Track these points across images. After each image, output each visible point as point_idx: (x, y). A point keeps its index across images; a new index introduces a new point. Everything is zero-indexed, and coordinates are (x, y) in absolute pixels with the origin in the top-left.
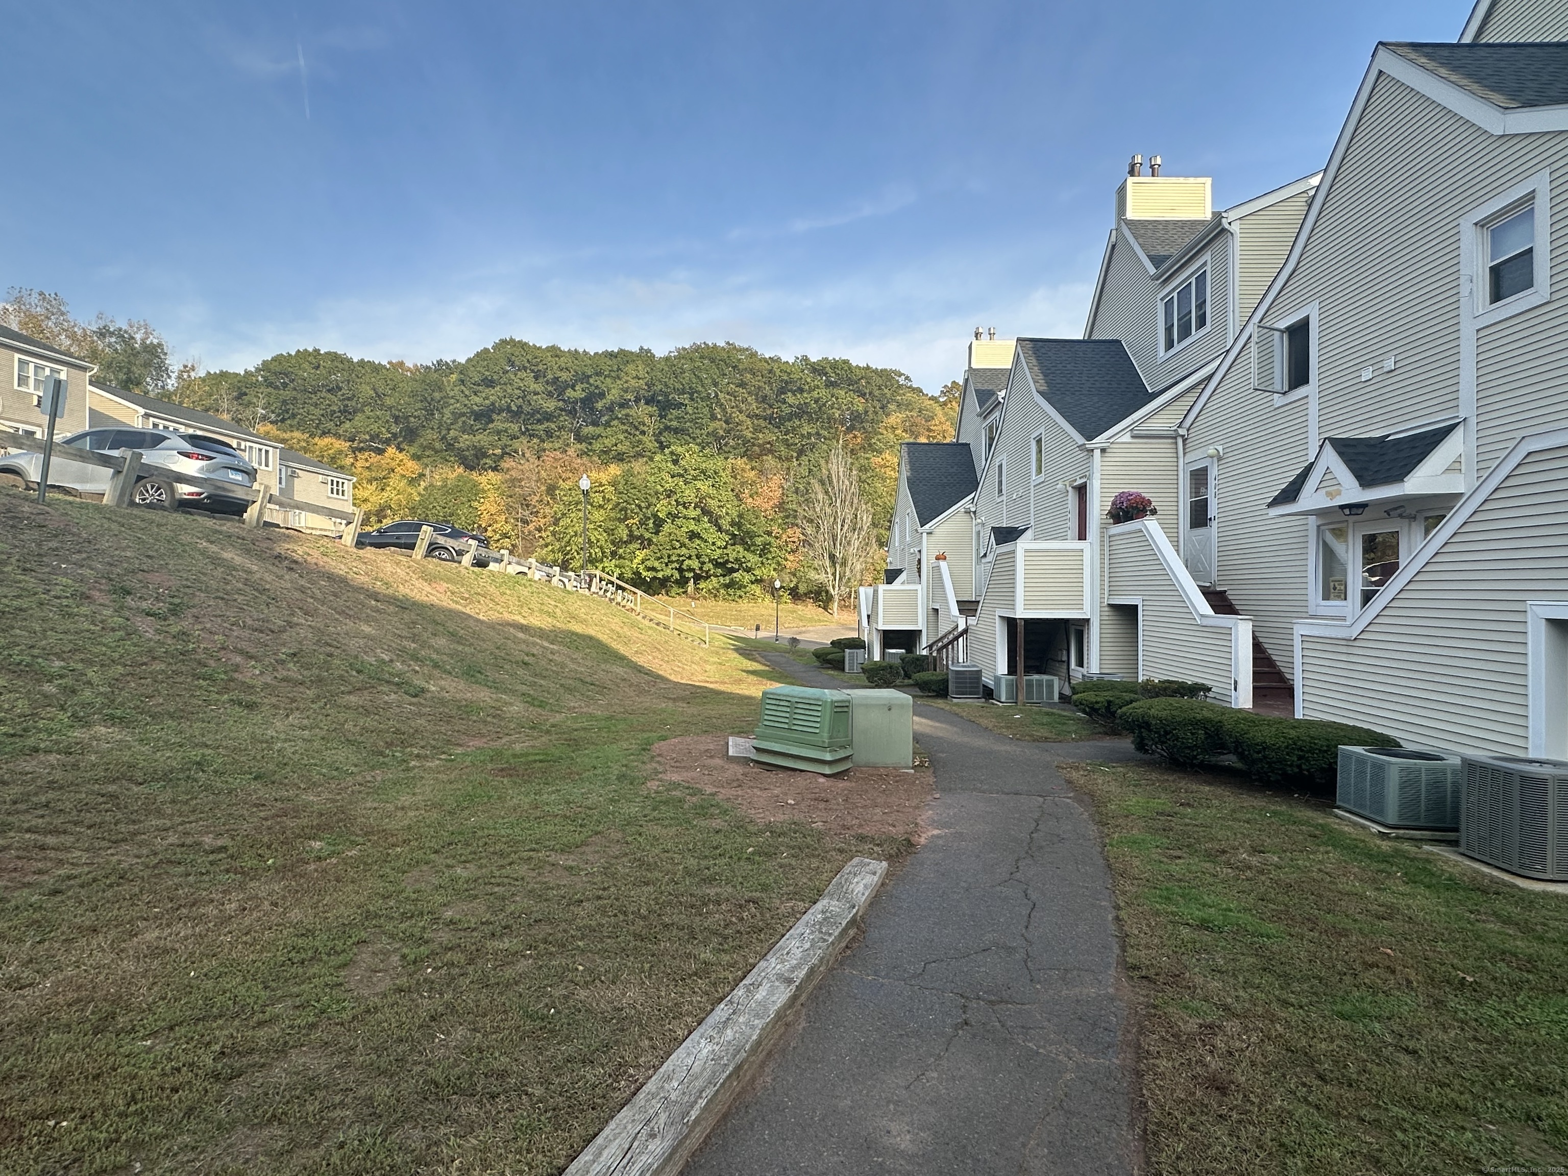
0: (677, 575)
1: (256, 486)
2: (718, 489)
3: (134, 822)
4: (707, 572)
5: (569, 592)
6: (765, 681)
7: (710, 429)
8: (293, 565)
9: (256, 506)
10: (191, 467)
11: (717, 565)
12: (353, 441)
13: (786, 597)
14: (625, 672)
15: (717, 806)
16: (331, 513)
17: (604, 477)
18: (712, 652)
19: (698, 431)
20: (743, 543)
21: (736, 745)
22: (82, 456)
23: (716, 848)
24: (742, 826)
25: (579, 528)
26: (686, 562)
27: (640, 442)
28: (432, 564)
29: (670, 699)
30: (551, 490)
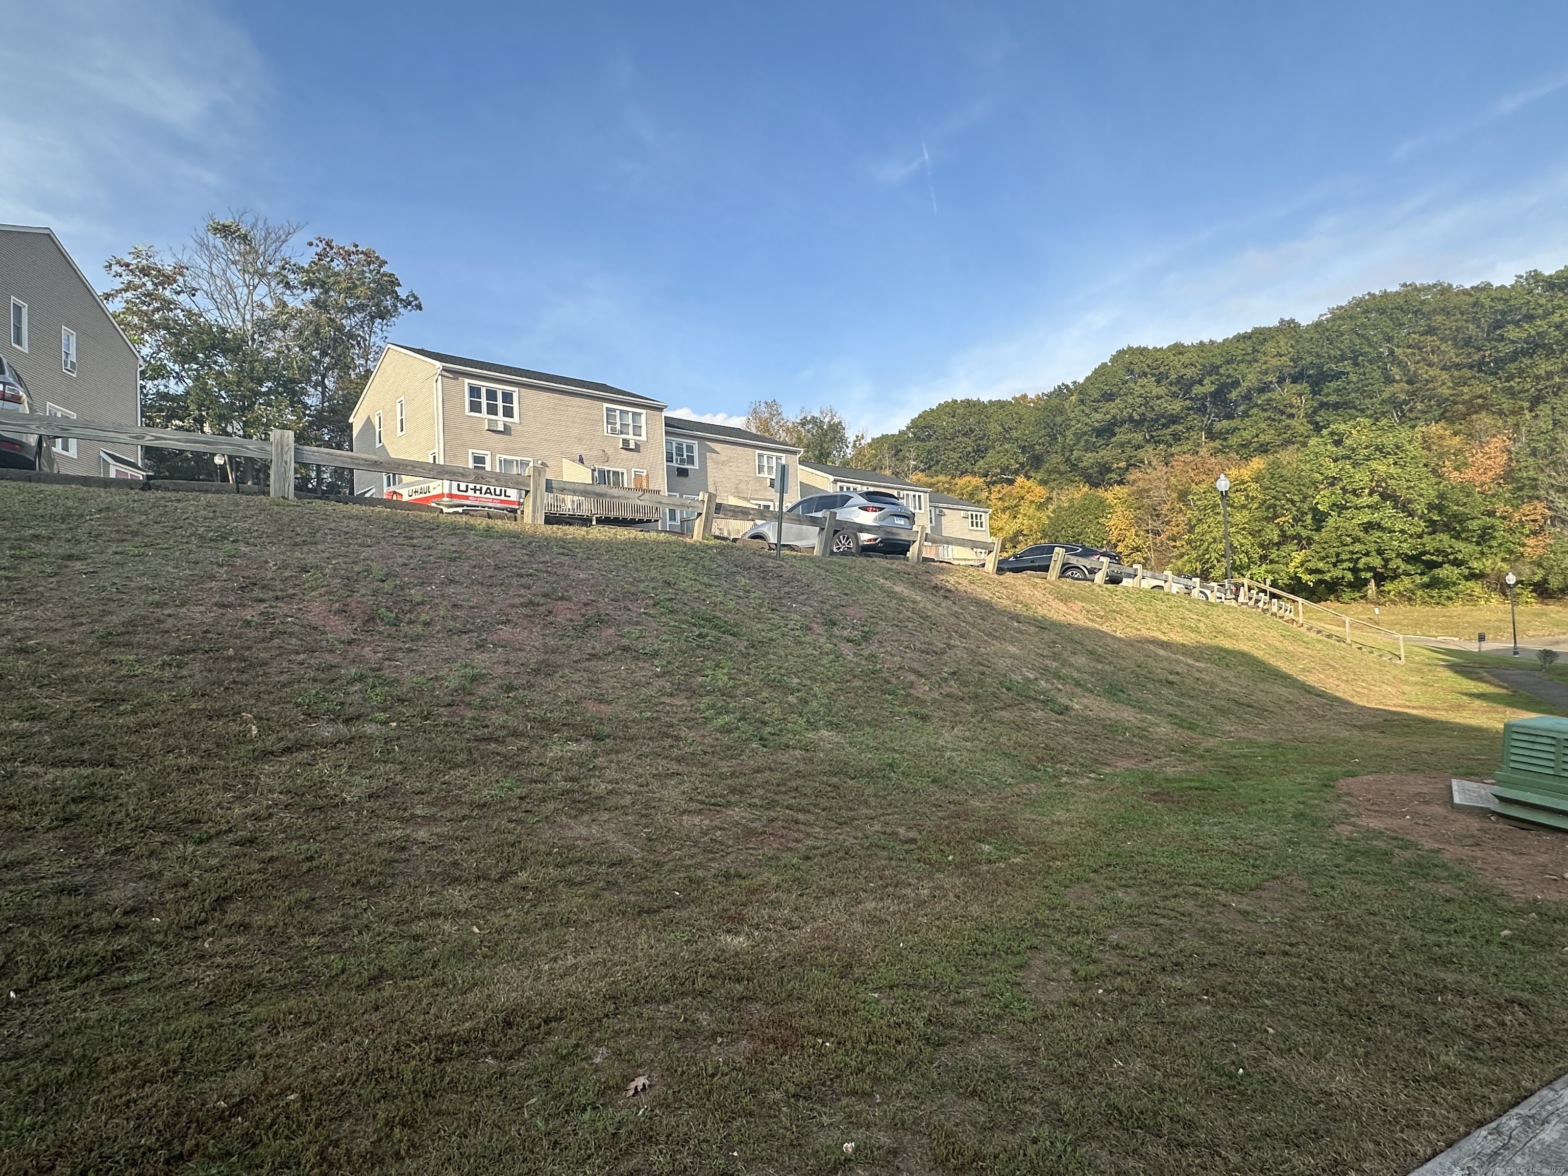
0: (1349, 576)
1: (915, 528)
2: (1403, 467)
3: (851, 809)
4: (1395, 570)
5: (1213, 605)
6: (1501, 708)
7: (1385, 396)
8: (948, 594)
9: (917, 544)
10: (868, 518)
11: (1409, 559)
12: (986, 476)
13: (1528, 595)
14: (1290, 693)
15: (1444, 866)
16: (974, 545)
17: (1246, 473)
18: (1411, 670)
19: (1367, 401)
20: (1447, 528)
21: (1464, 791)
22: (799, 521)
23: (1449, 921)
24: (1487, 899)
25: (1218, 533)
26: (1363, 560)
27: (1288, 427)
28: (1066, 584)
29: (1355, 726)
30: (1183, 496)
